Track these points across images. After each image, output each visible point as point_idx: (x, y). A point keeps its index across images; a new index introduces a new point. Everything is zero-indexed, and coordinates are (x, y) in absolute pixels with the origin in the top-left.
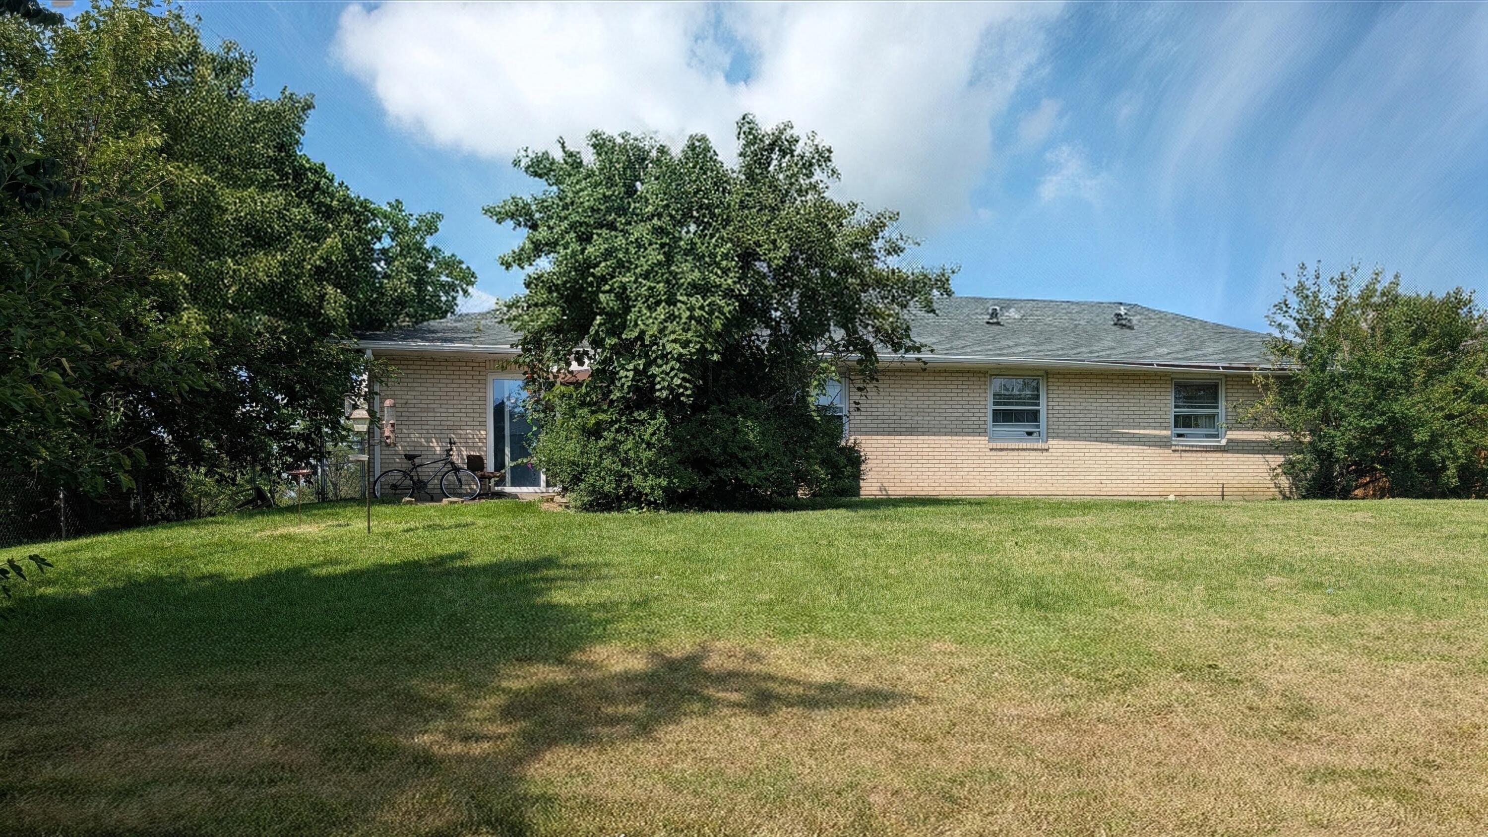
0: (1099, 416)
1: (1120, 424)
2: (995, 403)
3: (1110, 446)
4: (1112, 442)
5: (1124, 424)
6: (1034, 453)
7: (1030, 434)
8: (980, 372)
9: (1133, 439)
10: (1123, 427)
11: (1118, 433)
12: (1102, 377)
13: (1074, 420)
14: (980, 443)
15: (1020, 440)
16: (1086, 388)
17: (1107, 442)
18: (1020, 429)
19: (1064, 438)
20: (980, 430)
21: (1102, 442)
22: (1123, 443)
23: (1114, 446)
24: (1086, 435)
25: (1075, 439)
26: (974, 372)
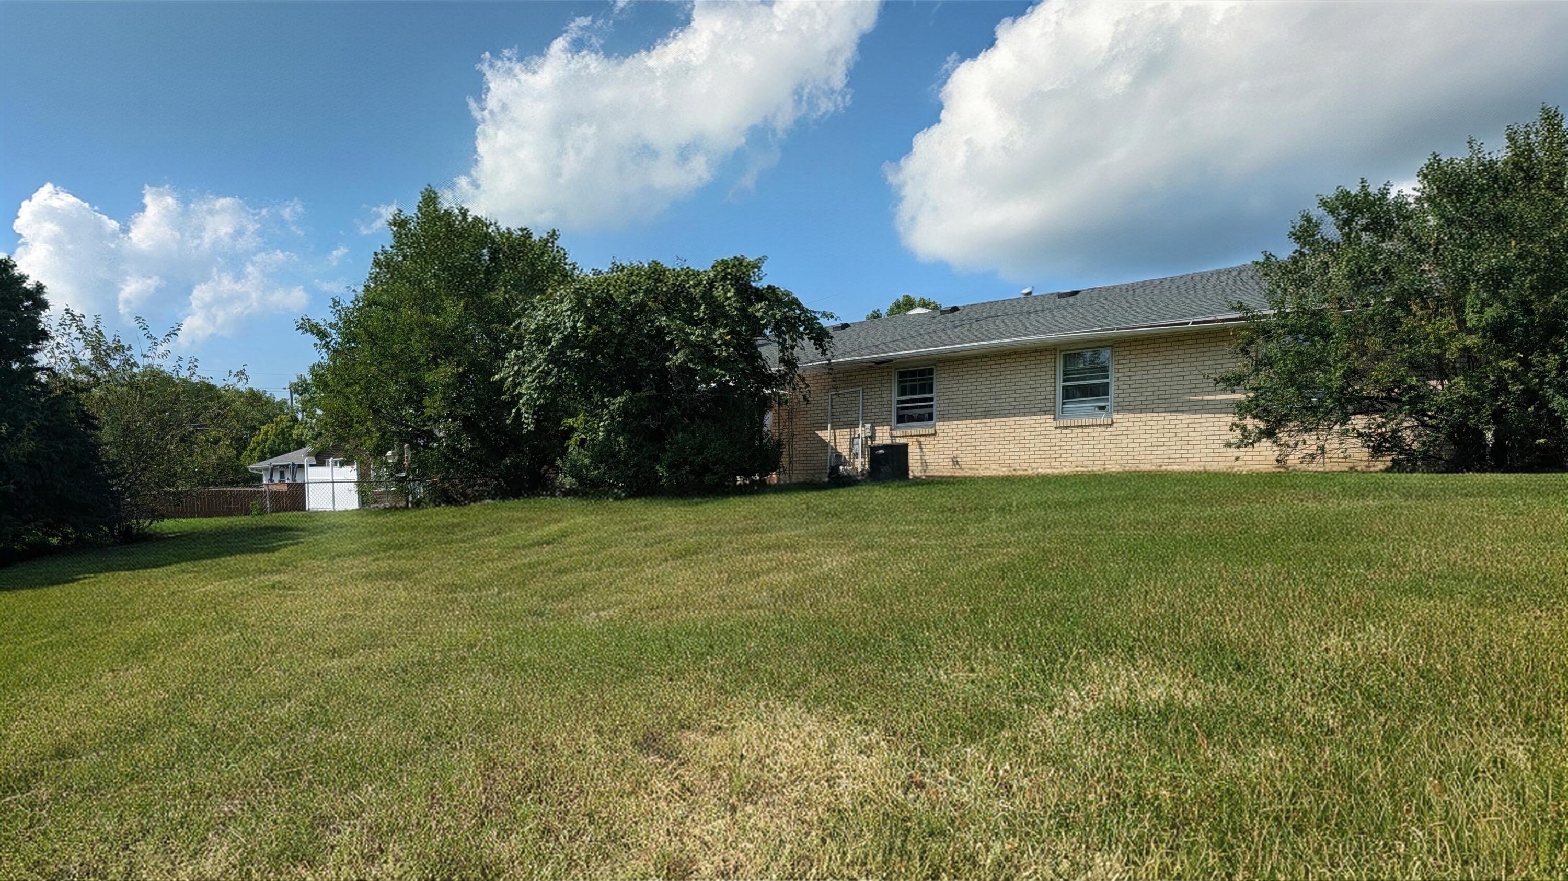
0: (1168, 384)
1: (1193, 390)
2: (1064, 381)
3: (1181, 416)
4: (1183, 412)
5: (1196, 390)
6: (1098, 429)
7: (1102, 408)
8: (1046, 350)
9: (1208, 407)
10: (1196, 394)
11: (1190, 401)
12: (1172, 339)
13: (1141, 390)
14: (1046, 422)
15: (1089, 416)
16: (1154, 354)
17: (1176, 411)
18: (1090, 405)
19: (1129, 411)
20: (1046, 409)
21: (1171, 412)
22: (1196, 412)
23: (1185, 416)
24: (1153, 406)
25: (1141, 411)
26: (1041, 351)
